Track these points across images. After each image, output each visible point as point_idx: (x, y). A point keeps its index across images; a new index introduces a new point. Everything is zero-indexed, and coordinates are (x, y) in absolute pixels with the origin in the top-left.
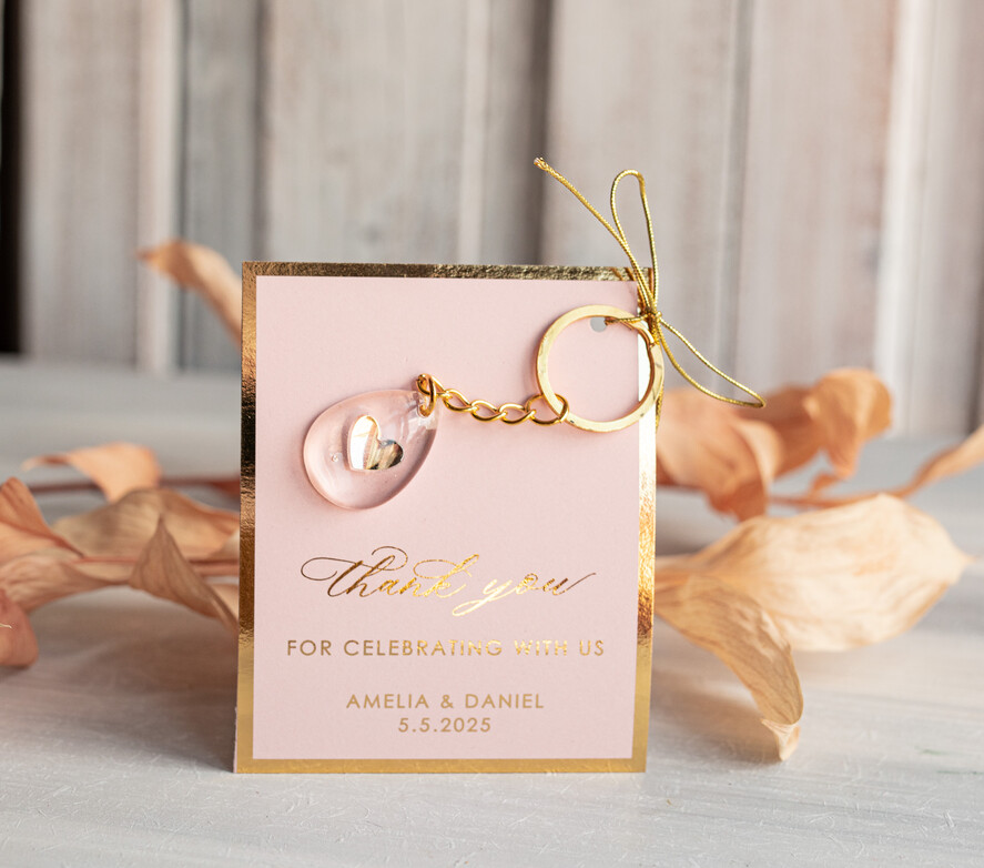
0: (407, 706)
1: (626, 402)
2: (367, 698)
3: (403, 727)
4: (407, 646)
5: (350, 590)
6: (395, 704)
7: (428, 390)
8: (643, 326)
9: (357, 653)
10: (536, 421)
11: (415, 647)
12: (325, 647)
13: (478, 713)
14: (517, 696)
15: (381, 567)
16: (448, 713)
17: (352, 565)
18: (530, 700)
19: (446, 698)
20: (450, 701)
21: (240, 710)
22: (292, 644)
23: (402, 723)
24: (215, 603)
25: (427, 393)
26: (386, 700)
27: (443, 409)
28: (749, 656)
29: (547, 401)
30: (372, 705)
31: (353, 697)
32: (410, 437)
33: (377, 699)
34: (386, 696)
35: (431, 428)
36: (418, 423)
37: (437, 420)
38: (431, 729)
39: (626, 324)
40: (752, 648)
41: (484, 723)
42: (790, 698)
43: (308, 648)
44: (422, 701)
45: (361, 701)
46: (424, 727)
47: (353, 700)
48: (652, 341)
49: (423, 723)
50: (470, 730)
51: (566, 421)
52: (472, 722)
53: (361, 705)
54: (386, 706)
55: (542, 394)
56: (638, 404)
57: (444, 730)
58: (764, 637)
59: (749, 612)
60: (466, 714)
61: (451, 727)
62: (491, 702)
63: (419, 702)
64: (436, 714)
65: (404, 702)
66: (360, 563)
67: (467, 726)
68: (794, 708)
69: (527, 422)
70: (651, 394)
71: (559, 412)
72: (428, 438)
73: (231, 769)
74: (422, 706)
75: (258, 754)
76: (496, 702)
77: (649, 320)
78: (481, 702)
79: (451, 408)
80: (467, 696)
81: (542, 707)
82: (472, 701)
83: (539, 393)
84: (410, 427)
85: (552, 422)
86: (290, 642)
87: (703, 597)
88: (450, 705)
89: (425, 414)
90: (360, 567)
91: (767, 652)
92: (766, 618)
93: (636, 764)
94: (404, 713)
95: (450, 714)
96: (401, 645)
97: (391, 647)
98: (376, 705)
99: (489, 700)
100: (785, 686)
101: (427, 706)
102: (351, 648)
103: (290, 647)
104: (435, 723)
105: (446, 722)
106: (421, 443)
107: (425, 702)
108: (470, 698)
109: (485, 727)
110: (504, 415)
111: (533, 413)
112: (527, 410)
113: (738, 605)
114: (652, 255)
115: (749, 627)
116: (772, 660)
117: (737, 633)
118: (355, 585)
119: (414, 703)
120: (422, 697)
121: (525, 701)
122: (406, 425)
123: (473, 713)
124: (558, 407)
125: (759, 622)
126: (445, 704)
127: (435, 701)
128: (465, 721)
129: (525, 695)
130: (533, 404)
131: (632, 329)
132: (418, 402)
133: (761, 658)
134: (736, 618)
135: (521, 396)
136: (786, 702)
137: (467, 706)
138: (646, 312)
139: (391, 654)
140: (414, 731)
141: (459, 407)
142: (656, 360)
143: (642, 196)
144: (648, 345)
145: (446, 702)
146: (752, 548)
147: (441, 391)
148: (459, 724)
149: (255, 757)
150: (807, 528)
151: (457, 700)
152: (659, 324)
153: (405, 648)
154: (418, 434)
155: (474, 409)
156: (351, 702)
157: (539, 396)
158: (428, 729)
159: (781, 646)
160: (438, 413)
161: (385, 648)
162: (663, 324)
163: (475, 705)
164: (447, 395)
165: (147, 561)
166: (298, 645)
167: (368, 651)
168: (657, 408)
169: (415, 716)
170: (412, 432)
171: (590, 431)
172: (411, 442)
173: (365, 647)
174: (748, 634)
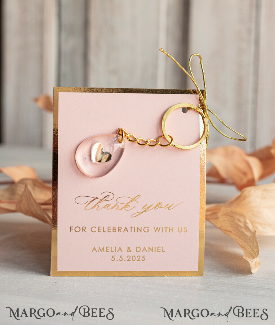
0: (114, 251)
1: (195, 139)
2: (99, 248)
3: (113, 259)
4: (114, 228)
5: (93, 208)
6: (110, 250)
7: (121, 134)
8: (202, 111)
9: (96, 231)
10: (161, 145)
11: (117, 229)
12: (84, 229)
13: (141, 254)
14: (155, 247)
15: (104, 199)
16: (129, 254)
17: (93, 199)
18: (160, 249)
19: (129, 248)
20: (130, 249)
21: (52, 253)
22: (71, 228)
23: (112, 258)
24: (46, 216)
25: (121, 135)
26: (107, 249)
27: (127, 141)
28: (241, 235)
29: (165, 138)
30: (101, 251)
31: (94, 248)
32: (115, 151)
33: (103, 248)
34: (107, 247)
35: (123, 148)
36: (118, 146)
37: (125, 145)
38: (123, 260)
39: (195, 110)
40: (242, 232)
41: (143, 258)
42: (255, 250)
43: (77, 229)
44: (120, 249)
45: (97, 249)
46: (121, 259)
47: (94, 249)
48: (204, 116)
49: (120, 258)
50: (138, 260)
51: (172, 145)
52: (139, 257)
53: (97, 251)
54: (107, 251)
55: (164, 135)
56: (199, 139)
57: (128, 260)
58: (247, 228)
59: (242, 219)
60: (136, 254)
61: (131, 259)
62: (146, 250)
63: (119, 250)
64: (125, 254)
65: (113, 250)
66: (97, 198)
67: (137, 259)
68: (256, 253)
69: (158, 146)
70: (204, 135)
71: (170, 142)
72: (122, 151)
73: (49, 275)
74: (120, 251)
75: (59, 269)
76: (147, 250)
77: (203, 109)
78: (142, 250)
79: (130, 140)
80: (137, 247)
81: (164, 252)
82: (138, 249)
83: (163, 135)
84: (115, 147)
85: (167, 145)
86: (71, 227)
87: (226, 214)
88: (130, 251)
89: (120, 142)
90: (97, 199)
91: (248, 234)
92: (248, 221)
93: (199, 273)
94: (113, 254)
95: (131, 254)
96: (112, 228)
97: (108, 229)
98: (103, 250)
99: (145, 249)
100: (253, 245)
101: (122, 251)
102: (94, 229)
103: (71, 229)
104: (125, 258)
105: (129, 257)
106: (119, 154)
107: (121, 250)
108: (137, 248)
109: (143, 259)
110: (149, 143)
111: (160, 142)
112: (157, 141)
113: (238, 217)
114: (205, 85)
115: (242, 224)
116: (249, 236)
117: (237, 227)
118: (95, 206)
119: (117, 250)
120: (120, 248)
121: (158, 249)
122: (113, 147)
123: (139, 254)
124: (170, 140)
125: (245, 223)
126: (128, 251)
127: (125, 249)
128: (136, 257)
129: (158, 247)
130: (160, 139)
131: (197, 112)
132: (118, 138)
133: (245, 235)
134: (237, 222)
135: (156, 136)
136: (254, 251)
137: (137, 251)
138: (202, 105)
139: (108, 232)
140: (117, 260)
141: (133, 140)
142: (206, 123)
143: (201, 63)
144: (203, 117)
145: (129, 250)
146: (245, 198)
147: (126, 134)
148: (134, 258)
149: (58, 270)
150: (265, 190)
151: (133, 249)
152: (207, 110)
153: (113, 229)
154: (118, 150)
155: (138, 141)
156: (93, 250)
157: (163, 136)
158: (122, 260)
159: (252, 231)
160: (125, 142)
161: (106, 230)
162: (208, 110)
163: (140, 251)
164: (128, 136)
165: (21, 201)
166: (73, 228)
167: (100, 230)
168: (206, 141)
169: (117, 255)
170: (116, 149)
171: (182, 149)
172: (115, 153)
173: (99, 229)
174: (241, 227)
